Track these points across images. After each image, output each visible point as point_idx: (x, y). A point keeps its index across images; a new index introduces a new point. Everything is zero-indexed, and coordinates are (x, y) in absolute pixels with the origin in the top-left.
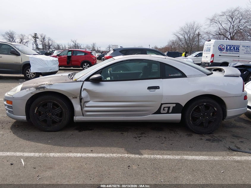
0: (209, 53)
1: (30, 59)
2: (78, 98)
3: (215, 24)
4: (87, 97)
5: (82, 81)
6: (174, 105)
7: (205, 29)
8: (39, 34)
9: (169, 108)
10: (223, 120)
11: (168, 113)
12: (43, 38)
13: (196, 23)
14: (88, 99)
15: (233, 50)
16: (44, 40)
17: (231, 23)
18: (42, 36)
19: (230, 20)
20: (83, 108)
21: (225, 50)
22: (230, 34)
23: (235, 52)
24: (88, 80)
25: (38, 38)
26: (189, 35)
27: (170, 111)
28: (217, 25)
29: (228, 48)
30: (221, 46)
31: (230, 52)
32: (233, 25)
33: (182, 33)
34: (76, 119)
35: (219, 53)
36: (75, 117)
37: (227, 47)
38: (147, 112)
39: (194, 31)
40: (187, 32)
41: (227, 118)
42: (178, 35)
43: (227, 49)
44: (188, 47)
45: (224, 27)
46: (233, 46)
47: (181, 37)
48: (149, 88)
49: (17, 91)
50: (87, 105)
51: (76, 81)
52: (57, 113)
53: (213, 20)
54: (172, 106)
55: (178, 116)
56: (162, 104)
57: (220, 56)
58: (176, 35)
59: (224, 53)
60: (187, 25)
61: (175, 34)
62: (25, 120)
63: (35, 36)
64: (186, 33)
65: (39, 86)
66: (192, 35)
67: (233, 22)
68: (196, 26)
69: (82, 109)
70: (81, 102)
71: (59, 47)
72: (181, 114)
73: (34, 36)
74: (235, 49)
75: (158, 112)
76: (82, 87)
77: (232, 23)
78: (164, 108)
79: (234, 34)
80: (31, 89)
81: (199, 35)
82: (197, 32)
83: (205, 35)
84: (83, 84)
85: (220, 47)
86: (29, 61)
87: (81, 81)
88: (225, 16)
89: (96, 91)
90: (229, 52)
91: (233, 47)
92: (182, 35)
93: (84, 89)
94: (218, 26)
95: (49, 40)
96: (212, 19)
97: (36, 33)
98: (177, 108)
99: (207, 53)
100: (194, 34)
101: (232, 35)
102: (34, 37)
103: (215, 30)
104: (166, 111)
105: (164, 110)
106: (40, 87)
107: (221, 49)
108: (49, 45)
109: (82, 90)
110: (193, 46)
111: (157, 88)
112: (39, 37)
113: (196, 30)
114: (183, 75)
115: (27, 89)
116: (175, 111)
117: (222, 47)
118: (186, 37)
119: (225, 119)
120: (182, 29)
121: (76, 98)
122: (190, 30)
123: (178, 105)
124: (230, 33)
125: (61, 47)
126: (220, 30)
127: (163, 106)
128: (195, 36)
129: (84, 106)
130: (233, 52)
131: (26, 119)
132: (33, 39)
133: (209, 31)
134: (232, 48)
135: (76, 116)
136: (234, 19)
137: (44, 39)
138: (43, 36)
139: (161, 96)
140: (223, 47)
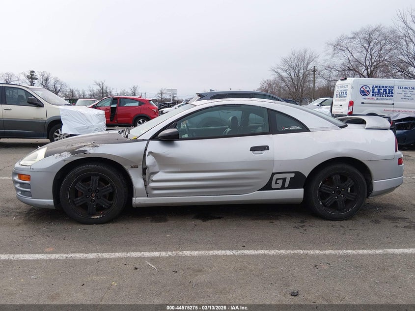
0: (345, 100)
1: (61, 113)
2: (140, 167)
3: (341, 53)
4: (154, 166)
5: (146, 140)
6: (293, 175)
7: (326, 61)
8: (38, 72)
9: (284, 180)
10: (367, 197)
11: (283, 188)
12: (44, 78)
13: (308, 52)
14: (156, 169)
15: (383, 93)
16: (48, 82)
17: (367, 51)
18: (43, 76)
19: (366, 45)
20: (149, 183)
21: (371, 93)
22: (367, 69)
23: (386, 98)
24: (156, 138)
25: (36, 79)
26: (297, 71)
27: (286, 185)
28: (344, 54)
29: (376, 90)
30: (364, 87)
31: (379, 97)
32: (371, 55)
33: (286, 67)
34: (137, 203)
35: (361, 98)
36: (134, 199)
37: (373, 90)
38: (249, 188)
39: (305, 65)
40: (295, 65)
41: (373, 193)
42: (279, 71)
43: (373, 92)
44: (296, 91)
45: (357, 56)
46: (383, 87)
47: (284, 74)
48: (253, 149)
49: (38, 159)
50: (155, 178)
51: (136, 140)
52: (106, 193)
53: (338, 47)
54: (289, 177)
55: (298, 193)
56: (273, 174)
57: (363, 103)
58: (276, 72)
59: (368, 99)
60: (294, 55)
61: (274, 71)
62: (52, 206)
63: (32, 75)
64: (292, 68)
65: (76, 149)
66: (302, 71)
67: (372, 49)
68: (308, 56)
69: (145, 186)
70: (144, 173)
71: (73, 94)
72: (303, 189)
73: (29, 75)
74: (386, 93)
75: (268, 187)
76: (146, 150)
77: (369, 50)
78: (277, 179)
79: (372, 69)
80: (62, 154)
81: (314, 71)
82: (310, 67)
83: (325, 71)
84: (147, 144)
85: (362, 89)
86: (60, 116)
87: (143, 140)
88: (359, 39)
89: (169, 156)
90: (377, 97)
91: (383, 89)
92: (285, 71)
93: (150, 153)
94: (346, 56)
95: (56, 82)
96: (337, 45)
97: (32, 70)
98: (297, 180)
99: (341, 99)
100: (306, 69)
101: (369, 70)
102: (30, 78)
103: (341, 62)
104: (280, 186)
105: (276, 183)
106: (78, 150)
107: (364, 93)
108: (56, 90)
109: (147, 154)
110: (304, 89)
111: (265, 148)
112: (39, 77)
113: (308, 64)
114: (305, 129)
115: (56, 155)
116: (293, 184)
117: (366, 90)
118: (292, 74)
119: (371, 196)
120: (286, 62)
121: (136, 167)
122: (300, 64)
123: (298, 174)
124: (366, 66)
125: (76, 93)
126: (349, 63)
127: (276, 177)
128: (307, 72)
129: (150, 180)
130: (384, 97)
131: (53, 204)
132: (27, 81)
133: (331, 65)
134: (382, 91)
135: (136, 197)
136: (372, 44)
137: (47, 80)
138: (46, 75)
139: (272, 162)
140: (368, 89)
